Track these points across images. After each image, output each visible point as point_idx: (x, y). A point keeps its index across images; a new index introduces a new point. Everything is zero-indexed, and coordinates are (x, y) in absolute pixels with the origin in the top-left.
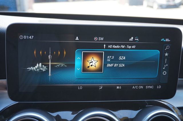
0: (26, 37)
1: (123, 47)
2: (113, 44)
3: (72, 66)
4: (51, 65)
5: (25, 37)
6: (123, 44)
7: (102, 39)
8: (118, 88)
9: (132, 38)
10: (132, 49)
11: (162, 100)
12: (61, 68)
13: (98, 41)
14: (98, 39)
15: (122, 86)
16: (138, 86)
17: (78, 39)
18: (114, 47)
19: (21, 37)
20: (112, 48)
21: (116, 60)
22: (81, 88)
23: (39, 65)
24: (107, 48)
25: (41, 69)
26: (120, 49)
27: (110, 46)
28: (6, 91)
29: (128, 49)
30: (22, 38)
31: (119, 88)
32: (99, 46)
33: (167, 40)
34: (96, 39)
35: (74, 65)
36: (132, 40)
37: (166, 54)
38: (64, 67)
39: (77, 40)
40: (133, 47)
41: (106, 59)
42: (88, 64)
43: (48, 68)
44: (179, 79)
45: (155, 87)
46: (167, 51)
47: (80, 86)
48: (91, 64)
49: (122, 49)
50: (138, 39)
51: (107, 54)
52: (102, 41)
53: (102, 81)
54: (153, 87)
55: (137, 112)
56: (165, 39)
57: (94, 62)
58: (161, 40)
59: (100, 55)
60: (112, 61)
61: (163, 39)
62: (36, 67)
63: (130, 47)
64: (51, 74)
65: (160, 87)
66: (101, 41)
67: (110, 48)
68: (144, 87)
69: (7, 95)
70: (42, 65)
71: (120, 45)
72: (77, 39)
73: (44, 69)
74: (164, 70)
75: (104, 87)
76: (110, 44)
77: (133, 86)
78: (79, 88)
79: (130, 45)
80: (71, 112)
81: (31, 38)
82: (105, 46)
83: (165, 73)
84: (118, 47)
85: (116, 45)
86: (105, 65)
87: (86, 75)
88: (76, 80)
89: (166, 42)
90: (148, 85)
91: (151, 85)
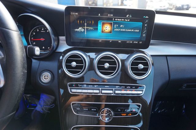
1: (123, 20)
2: (118, 18)
3: (96, 29)
4: (86, 28)
5: (74, 13)
6: (123, 19)
7: (112, 15)
8: (119, 42)
9: (128, 15)
10: (127, 21)
12: (91, 30)
13: (110, 16)
15: (121, 41)
16: (130, 41)
18: (118, 20)
20: (117, 21)
21: (119, 27)
22: (101, 41)
23: (80, 28)
24: (114, 20)
25: (81, 30)
26: (121, 21)
27: (116, 20)
28: (65, 42)
29: (126, 21)
32: (110, 19)
33: (147, 17)
34: (109, 15)
35: (97, 29)
36: (128, 17)
37: (146, 25)
38: (92, 30)
39: (99, 16)
40: (129, 20)
41: (114, 26)
42: (104, 29)
43: (85, 30)
45: (139, 42)
46: (146, 23)
48: (106, 29)
49: (122, 21)
50: (131, 16)
51: (115, 23)
53: (112, 38)
55: (128, 55)
56: (146, 17)
57: (108, 28)
58: (144, 17)
59: (111, 24)
60: (117, 28)
62: (79, 29)
63: (127, 20)
64: (86, 33)
66: (111, 16)
67: (116, 21)
68: (133, 42)
69: (66, 44)
70: (82, 28)
71: (121, 19)
72: (99, 15)
73: (83, 30)
74: (144, 34)
75: (112, 41)
76: (116, 18)
77: (127, 41)
79: (127, 19)
80: (95, 53)
82: (113, 19)
83: (144, 35)
84: (120, 20)
85: (119, 19)
86: (113, 29)
87: (103, 34)
88: (98, 37)
89: (146, 18)
90: (135, 41)
91: (136, 41)
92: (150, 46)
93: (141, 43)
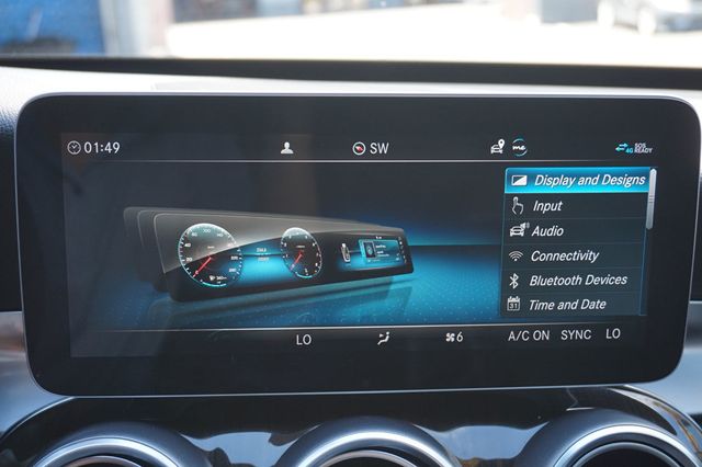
0: (94, 147)
5: (88, 147)
7: (384, 148)
8: (450, 337)
9: (501, 143)
11: (627, 386)
13: (367, 155)
14: (368, 148)
15: (465, 332)
16: (532, 329)
17: (291, 152)
19: (73, 147)
22: (307, 340)
30: (77, 150)
31: (455, 337)
33: (641, 148)
34: (358, 148)
36: (501, 151)
39: (287, 156)
44: (691, 302)
45: (598, 332)
47: (301, 333)
50: (523, 148)
52: (382, 156)
54: (588, 334)
55: (527, 434)
56: (631, 145)
58: (617, 149)
61: (625, 145)
65: (616, 333)
66: (378, 156)
68: (555, 334)
69: (27, 372)
72: (287, 150)
75: (396, 337)
77: (508, 330)
78: (301, 341)
81: (110, 150)
89: (634, 154)
90: (572, 328)
91: (580, 328)
92: (688, 352)
93: (615, 334)
